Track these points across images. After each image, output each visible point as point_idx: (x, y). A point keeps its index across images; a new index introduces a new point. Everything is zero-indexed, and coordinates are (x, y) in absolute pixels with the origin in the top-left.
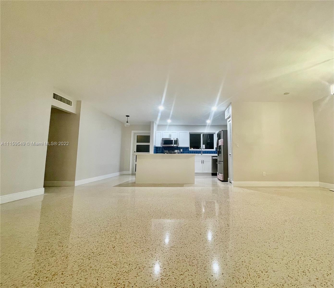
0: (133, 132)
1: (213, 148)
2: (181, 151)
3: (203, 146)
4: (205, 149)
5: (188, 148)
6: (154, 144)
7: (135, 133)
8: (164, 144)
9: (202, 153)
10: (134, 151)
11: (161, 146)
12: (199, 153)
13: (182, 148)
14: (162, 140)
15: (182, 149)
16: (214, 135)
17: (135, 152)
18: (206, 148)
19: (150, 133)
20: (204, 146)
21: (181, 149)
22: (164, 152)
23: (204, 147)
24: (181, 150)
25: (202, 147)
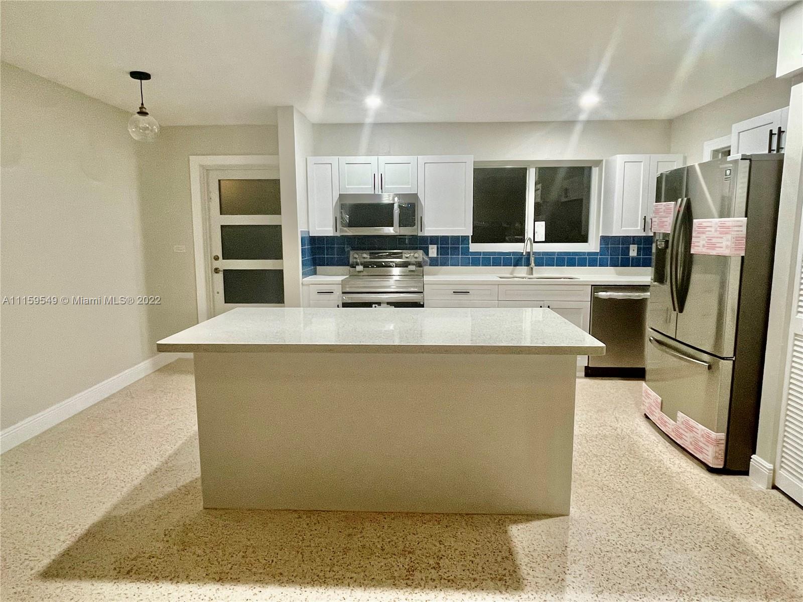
0: (195, 162)
1: (584, 239)
2: (430, 256)
3: (534, 229)
4: (546, 242)
5: (465, 238)
6: (302, 227)
7: (206, 170)
8: (351, 225)
9: (533, 264)
10: (214, 254)
11: (338, 234)
12: (516, 265)
13: (434, 240)
14: (342, 206)
15: (435, 246)
16: (595, 172)
17: (216, 258)
18: (549, 239)
19: (277, 168)
20: (541, 226)
21: (430, 246)
22: (351, 260)
23: (541, 235)
24: (433, 251)
25: (529, 234)
